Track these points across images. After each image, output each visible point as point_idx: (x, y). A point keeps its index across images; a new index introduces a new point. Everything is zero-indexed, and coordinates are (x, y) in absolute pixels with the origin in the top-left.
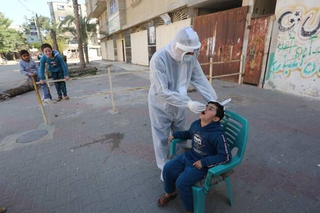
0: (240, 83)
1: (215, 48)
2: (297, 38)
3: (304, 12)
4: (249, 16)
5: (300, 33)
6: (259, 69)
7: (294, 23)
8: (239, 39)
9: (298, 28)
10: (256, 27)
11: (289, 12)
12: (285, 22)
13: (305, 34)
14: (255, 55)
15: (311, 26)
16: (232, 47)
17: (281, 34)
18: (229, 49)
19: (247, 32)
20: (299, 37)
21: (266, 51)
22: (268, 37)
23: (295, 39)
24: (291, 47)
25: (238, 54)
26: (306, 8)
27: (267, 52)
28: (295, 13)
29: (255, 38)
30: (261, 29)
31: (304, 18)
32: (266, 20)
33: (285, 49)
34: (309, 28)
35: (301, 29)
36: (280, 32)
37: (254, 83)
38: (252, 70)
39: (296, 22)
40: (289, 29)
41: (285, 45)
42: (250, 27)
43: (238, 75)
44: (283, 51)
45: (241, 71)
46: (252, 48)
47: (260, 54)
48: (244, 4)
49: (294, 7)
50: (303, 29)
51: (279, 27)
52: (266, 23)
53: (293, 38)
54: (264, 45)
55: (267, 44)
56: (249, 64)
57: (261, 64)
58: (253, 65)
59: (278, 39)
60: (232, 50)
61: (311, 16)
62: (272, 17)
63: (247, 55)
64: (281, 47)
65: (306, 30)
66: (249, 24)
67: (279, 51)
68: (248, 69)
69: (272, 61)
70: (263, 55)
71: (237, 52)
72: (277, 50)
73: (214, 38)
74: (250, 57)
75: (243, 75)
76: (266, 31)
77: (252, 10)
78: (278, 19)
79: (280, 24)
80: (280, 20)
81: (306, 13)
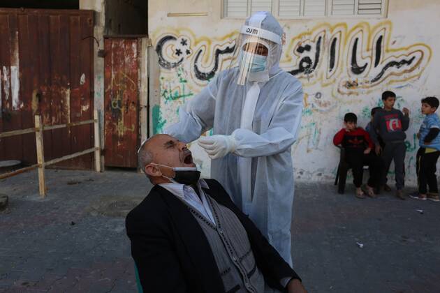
0: (98, 168)
1: (20, 92)
2: (190, 81)
3: (193, 41)
4: (99, 31)
5: (194, 74)
6: (134, 136)
7: (181, 56)
8: (83, 77)
9: (188, 64)
10: (115, 55)
11: (170, 38)
12: (168, 51)
13: (201, 76)
14: (122, 110)
15: (207, 65)
16: (68, 92)
17: (164, 73)
18: (62, 97)
19: (99, 62)
20: (193, 81)
21: (144, 102)
22: (144, 76)
23: (188, 83)
24: (184, 96)
25: (85, 108)
26: (194, 36)
27: (146, 104)
28: (179, 40)
29: (117, 77)
30: (127, 59)
31: (195, 50)
32: (134, 45)
33: (174, 98)
34: (206, 68)
35: (193, 68)
36: (163, 69)
37: (129, 166)
38: (122, 139)
39: (184, 55)
40: (175, 65)
41: (175, 91)
42: (103, 54)
43: (92, 154)
44: (172, 102)
45: (97, 144)
46: (115, 96)
47: (133, 108)
48: (84, 4)
49: (177, 31)
50: (196, 67)
51: (160, 60)
52: (135, 51)
53: (185, 81)
54: (137, 91)
55: (143, 89)
56: (114, 128)
57: (138, 127)
58: (121, 129)
59: (162, 81)
60: (68, 99)
61: (203, 48)
62: (144, 41)
63: (107, 108)
64: (168, 95)
65: (201, 70)
66: (101, 47)
67: (166, 103)
68: (111, 138)
69: (156, 120)
70: (139, 109)
71: (83, 103)
72: (163, 100)
73: (15, 69)
74: (112, 113)
75: (103, 153)
76: (138, 65)
77: (102, 20)
78: (155, 44)
79: (161, 55)
80: (159, 49)
81: (196, 43)
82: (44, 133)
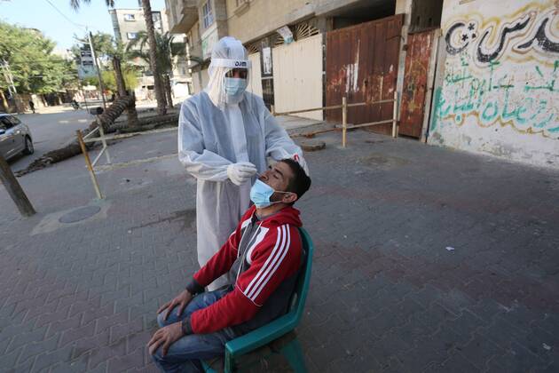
0: (394, 135)
1: (358, 81)
2: (472, 64)
3: (481, 25)
4: (405, 30)
5: (476, 56)
6: (420, 113)
7: (467, 41)
8: (392, 67)
9: (472, 49)
10: (415, 47)
11: (459, 25)
12: (456, 41)
13: (483, 58)
14: (415, 92)
15: (491, 46)
16: (382, 79)
17: (450, 59)
18: (378, 83)
19: (403, 54)
20: (475, 63)
21: (430, 85)
22: (433, 63)
23: (470, 66)
24: (464, 78)
25: (391, 90)
26: (483, 18)
27: (431, 86)
28: (467, 25)
29: (414, 64)
30: (423, 49)
31: (481, 32)
32: (429, 37)
33: (455, 81)
34: (488, 50)
35: (476, 51)
36: (448, 55)
37: (414, 135)
38: (412, 114)
39: (470, 39)
40: (460, 50)
41: (456, 75)
42: (406, 48)
43: (392, 123)
44: (453, 84)
45: (394, 118)
46: (410, 81)
47: (422, 90)
48: (398, 11)
49: (467, 17)
50: (479, 50)
51: (447, 48)
52: (429, 42)
53: (467, 65)
54: (426, 76)
55: (431, 74)
56: (407, 105)
57: (424, 105)
58: (412, 107)
59: (447, 66)
60: (382, 83)
61: (490, 30)
62: (437, 32)
63: (404, 90)
64: (450, 78)
65: (484, 52)
66: (406, 43)
67: (447, 85)
68: (405, 113)
69: (438, 100)
70: (426, 91)
71: (390, 87)
72: (445, 83)
73: (356, 65)
74: (407, 93)
75: (398, 123)
76: (429, 54)
77: (409, 21)
78: (445, 34)
79: (449, 42)
80: (448, 36)
81: (483, 25)
82: (348, 108)
